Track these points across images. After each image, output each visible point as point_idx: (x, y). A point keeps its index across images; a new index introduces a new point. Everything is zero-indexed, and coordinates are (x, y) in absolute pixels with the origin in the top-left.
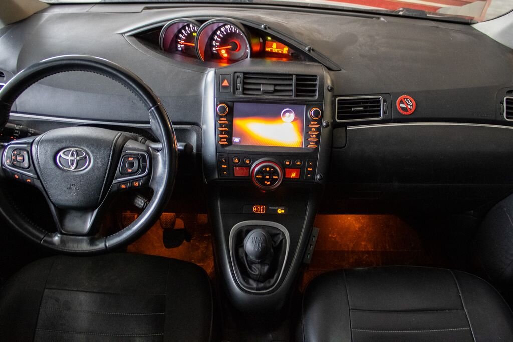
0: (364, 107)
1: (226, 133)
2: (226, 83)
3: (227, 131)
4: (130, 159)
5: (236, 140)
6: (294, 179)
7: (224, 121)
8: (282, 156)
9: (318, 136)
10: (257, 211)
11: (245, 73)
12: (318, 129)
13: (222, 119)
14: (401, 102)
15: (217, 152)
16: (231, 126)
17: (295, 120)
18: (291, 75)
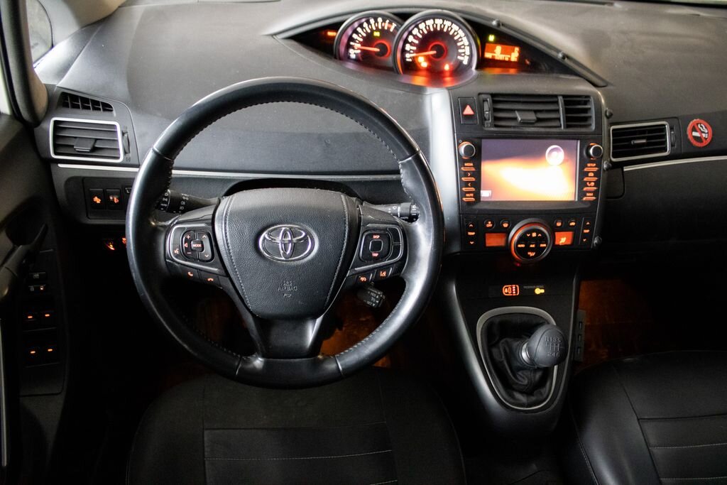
0: (648, 138)
1: (473, 184)
2: (468, 111)
3: (471, 179)
4: (375, 237)
5: (485, 194)
6: (564, 246)
7: (469, 166)
8: (551, 215)
9: (597, 184)
10: (508, 293)
11: (493, 95)
12: (597, 174)
13: (466, 164)
14: (694, 129)
16: (477, 174)
17: (565, 161)
18: (556, 96)
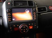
1: (10, 18)
2: (9, 3)
3: (10, 17)
5: (14, 19)
6: (31, 29)
8: (27, 23)
9: (36, 16)
11: (14, 1)
12: (36, 14)
14: (50, 7)
15: (8, 24)
17: (29, 12)
18: (26, 1)
